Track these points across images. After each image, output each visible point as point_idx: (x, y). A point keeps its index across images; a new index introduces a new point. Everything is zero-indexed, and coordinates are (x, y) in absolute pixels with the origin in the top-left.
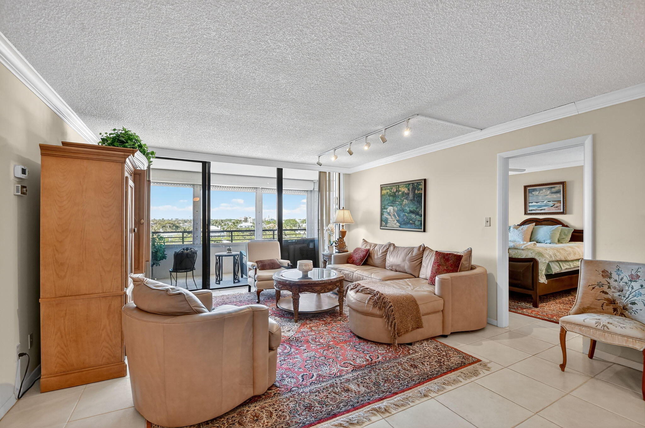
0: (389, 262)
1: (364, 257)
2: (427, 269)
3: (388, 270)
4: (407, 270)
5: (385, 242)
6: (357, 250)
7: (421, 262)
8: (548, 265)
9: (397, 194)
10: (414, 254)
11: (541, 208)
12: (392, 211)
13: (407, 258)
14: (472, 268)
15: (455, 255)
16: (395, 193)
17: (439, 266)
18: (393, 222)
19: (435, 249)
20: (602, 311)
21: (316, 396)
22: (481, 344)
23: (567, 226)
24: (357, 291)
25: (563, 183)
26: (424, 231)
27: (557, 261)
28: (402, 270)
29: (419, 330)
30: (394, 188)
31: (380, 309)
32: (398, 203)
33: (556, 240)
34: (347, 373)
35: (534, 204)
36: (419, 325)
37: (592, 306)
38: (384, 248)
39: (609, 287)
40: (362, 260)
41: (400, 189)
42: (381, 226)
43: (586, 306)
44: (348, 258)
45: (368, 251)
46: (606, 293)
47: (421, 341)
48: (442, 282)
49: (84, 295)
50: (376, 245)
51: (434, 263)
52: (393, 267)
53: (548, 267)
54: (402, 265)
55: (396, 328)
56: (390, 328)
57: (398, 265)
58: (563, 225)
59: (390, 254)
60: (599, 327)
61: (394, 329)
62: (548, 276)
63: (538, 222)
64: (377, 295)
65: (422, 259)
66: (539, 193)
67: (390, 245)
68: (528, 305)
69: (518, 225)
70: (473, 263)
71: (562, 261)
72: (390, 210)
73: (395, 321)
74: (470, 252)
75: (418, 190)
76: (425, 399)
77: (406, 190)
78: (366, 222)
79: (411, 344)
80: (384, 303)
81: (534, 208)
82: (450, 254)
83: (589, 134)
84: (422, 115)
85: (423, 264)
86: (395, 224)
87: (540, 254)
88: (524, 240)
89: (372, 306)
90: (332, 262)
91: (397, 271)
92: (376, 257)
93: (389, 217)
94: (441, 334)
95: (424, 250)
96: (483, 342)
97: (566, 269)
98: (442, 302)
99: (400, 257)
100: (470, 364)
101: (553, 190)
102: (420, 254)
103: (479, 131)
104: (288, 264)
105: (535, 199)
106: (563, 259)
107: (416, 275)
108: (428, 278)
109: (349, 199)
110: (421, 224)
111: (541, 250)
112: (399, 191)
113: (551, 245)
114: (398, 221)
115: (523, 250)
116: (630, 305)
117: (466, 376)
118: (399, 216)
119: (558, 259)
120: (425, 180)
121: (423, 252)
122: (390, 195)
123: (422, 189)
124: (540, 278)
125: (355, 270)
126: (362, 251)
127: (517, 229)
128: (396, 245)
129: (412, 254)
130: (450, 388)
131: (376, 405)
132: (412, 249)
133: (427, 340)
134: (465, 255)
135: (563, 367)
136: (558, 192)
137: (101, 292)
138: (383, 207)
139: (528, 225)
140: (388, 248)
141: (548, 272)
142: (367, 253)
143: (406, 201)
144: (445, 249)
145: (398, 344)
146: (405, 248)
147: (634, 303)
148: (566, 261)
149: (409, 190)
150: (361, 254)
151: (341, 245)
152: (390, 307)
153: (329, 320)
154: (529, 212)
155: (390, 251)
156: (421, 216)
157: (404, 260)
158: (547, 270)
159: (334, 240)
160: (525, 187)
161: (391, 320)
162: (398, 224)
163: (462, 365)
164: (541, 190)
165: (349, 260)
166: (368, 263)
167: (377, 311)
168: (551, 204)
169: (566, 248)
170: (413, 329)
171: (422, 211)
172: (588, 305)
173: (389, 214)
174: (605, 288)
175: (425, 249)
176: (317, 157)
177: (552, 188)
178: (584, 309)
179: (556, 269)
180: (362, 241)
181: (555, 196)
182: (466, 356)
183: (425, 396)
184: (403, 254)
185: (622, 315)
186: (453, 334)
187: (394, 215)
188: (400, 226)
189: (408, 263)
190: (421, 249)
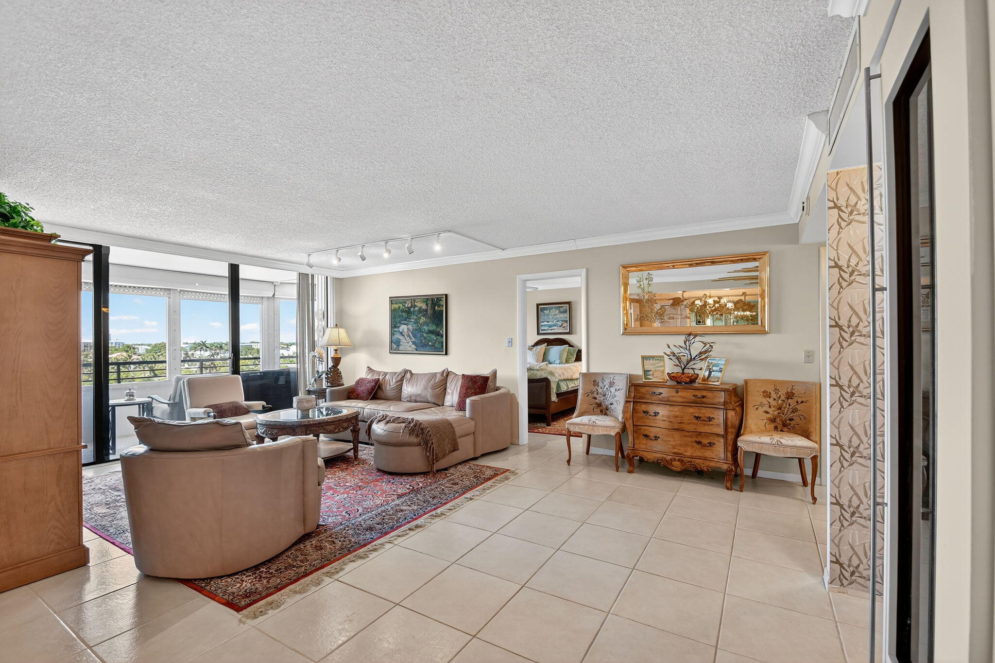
0: (406, 392)
1: (373, 389)
2: (452, 397)
3: (405, 402)
4: (430, 399)
5: (399, 369)
6: (360, 382)
7: (446, 389)
8: (558, 383)
9: (412, 309)
10: (437, 380)
11: (551, 328)
12: (406, 330)
13: (430, 385)
14: (497, 389)
15: (483, 377)
16: (409, 308)
17: (467, 389)
18: (407, 344)
19: (460, 372)
20: (594, 413)
21: (372, 521)
22: (508, 459)
23: (572, 346)
24: (387, 422)
25: (569, 303)
26: (446, 354)
27: (565, 380)
28: (423, 400)
29: (455, 453)
30: (408, 302)
31: (417, 436)
32: (413, 320)
33: (564, 362)
34: (393, 500)
35: (546, 323)
36: (455, 448)
37: (588, 410)
38: (398, 376)
39: (597, 394)
40: (371, 393)
41: (416, 304)
42: (391, 349)
43: (583, 411)
44: (349, 393)
45: (377, 381)
46: (595, 398)
47: (456, 465)
48: (473, 403)
49: (19, 454)
50: (386, 374)
51: (461, 387)
52: (412, 398)
53: (558, 386)
54: (423, 394)
55: (434, 453)
56: (428, 454)
57: (419, 395)
58: (570, 346)
59: (408, 382)
60: (590, 423)
61: (433, 454)
62: (558, 395)
63: (550, 342)
64: (413, 422)
65: (446, 386)
66: (549, 312)
67: (406, 371)
68: (543, 425)
69: (532, 346)
70: (498, 385)
71: (568, 380)
72: (403, 330)
73: (434, 445)
74: (495, 373)
75: (438, 307)
76: (471, 501)
77: (424, 306)
78: (369, 344)
79: (446, 469)
80: (422, 429)
81: (546, 328)
82: (477, 376)
83: (584, 268)
84: (454, 232)
85: (448, 390)
86: (410, 347)
87: (552, 373)
88: (537, 362)
89: (408, 435)
90: (328, 398)
91: (417, 402)
92: (388, 388)
93: (401, 337)
94: (472, 457)
95: (447, 376)
96: (509, 458)
97: (572, 387)
98: (473, 423)
99: (420, 385)
100: (501, 474)
101: (562, 309)
102: (444, 380)
103: (500, 250)
104: (263, 406)
105: (546, 318)
106: (570, 378)
107: (440, 403)
108: (455, 405)
109: (341, 314)
110: (443, 346)
111: (553, 370)
112: (415, 306)
113: (560, 365)
114: (414, 343)
115: (538, 370)
116: (610, 406)
117: (501, 481)
118: (415, 336)
119: (566, 378)
120: (446, 295)
121: (447, 377)
122: (403, 311)
123: (443, 306)
124: (552, 396)
125: (366, 405)
126: (369, 382)
127: (531, 351)
128: (413, 372)
129: (435, 380)
130: (488, 491)
131: (434, 513)
132: (435, 374)
133: (460, 463)
134: (491, 376)
135: (569, 462)
136: (565, 312)
137: (46, 447)
138: (393, 326)
139: (540, 346)
140: (404, 376)
141: (558, 391)
142: (376, 384)
143: (423, 319)
144: (470, 372)
145: (436, 471)
146: (425, 374)
147: (612, 404)
148: (572, 380)
149: (427, 305)
150: (369, 386)
151: (334, 375)
152: (428, 432)
153: (344, 466)
154: (541, 332)
155: (406, 378)
156: (443, 337)
157: (426, 388)
158: (557, 390)
159: (324, 370)
160: (538, 305)
161: (429, 445)
162: (414, 346)
163: (496, 475)
164: (551, 308)
165: (351, 394)
166: (379, 396)
167: (413, 439)
168: (560, 323)
169: (571, 367)
170: (450, 452)
171: (443, 331)
172: (585, 410)
173: (401, 333)
174: (595, 395)
175: (448, 373)
176: (306, 255)
177: (560, 307)
178: (582, 413)
179: (564, 388)
180: (365, 369)
181: (562, 315)
182: (496, 469)
183: (471, 499)
184: (424, 382)
185: (606, 414)
186: (483, 455)
187: (409, 336)
188: (416, 349)
189: (430, 390)
190: (445, 375)
